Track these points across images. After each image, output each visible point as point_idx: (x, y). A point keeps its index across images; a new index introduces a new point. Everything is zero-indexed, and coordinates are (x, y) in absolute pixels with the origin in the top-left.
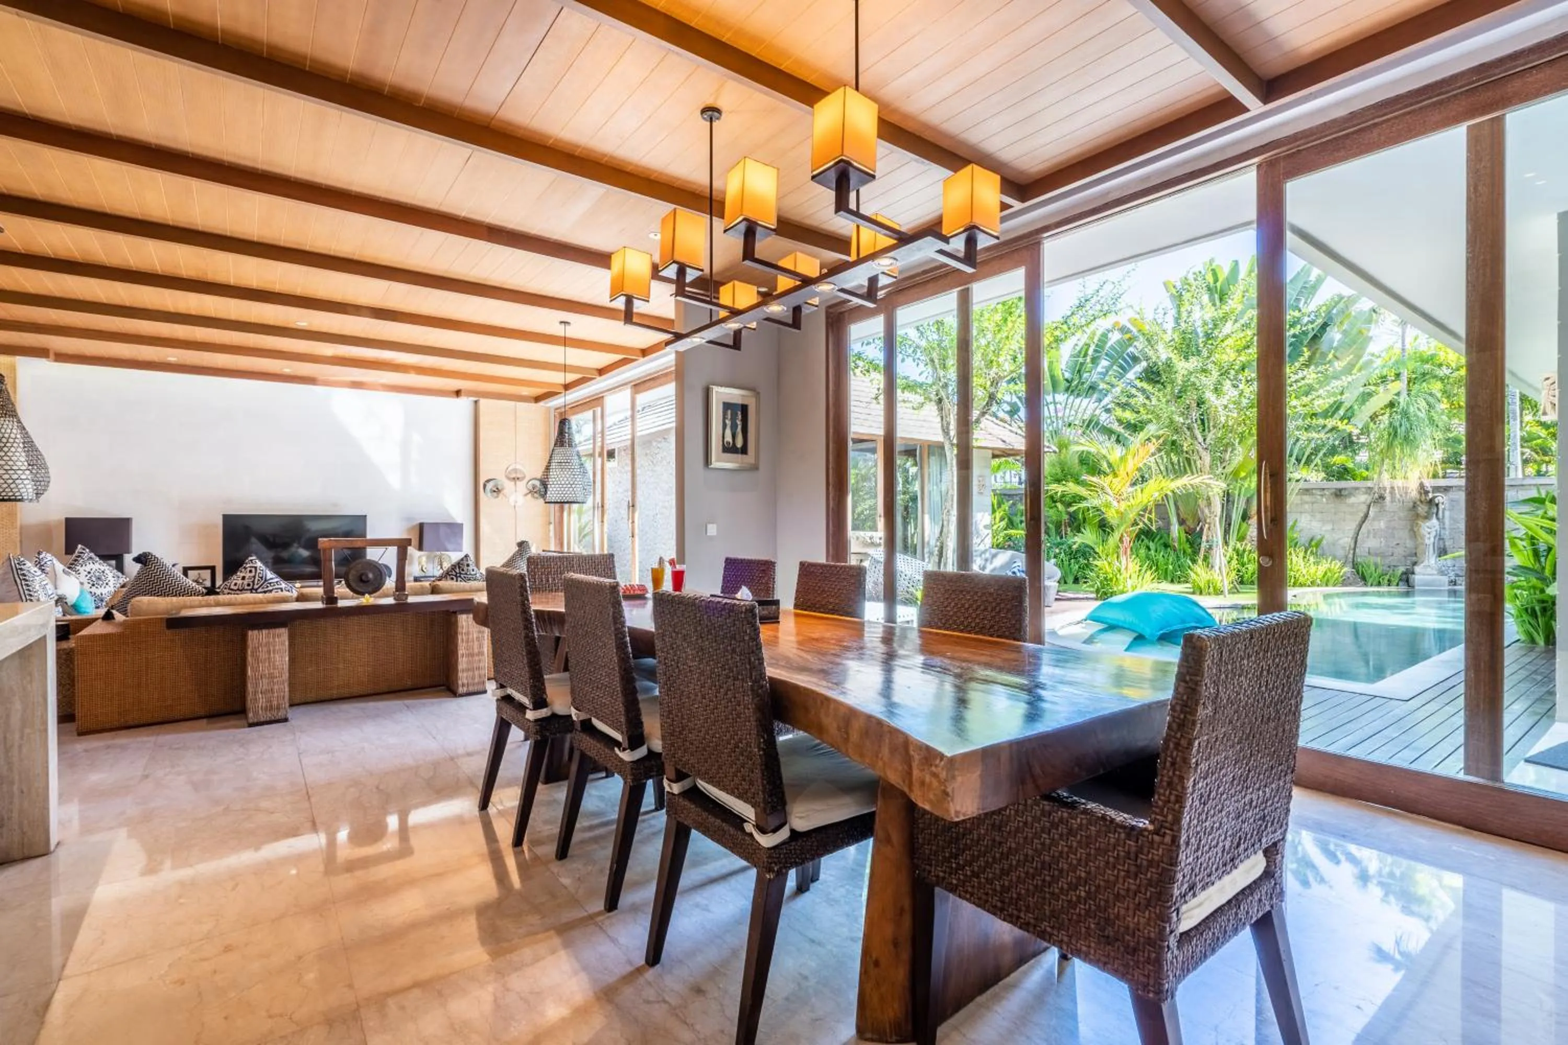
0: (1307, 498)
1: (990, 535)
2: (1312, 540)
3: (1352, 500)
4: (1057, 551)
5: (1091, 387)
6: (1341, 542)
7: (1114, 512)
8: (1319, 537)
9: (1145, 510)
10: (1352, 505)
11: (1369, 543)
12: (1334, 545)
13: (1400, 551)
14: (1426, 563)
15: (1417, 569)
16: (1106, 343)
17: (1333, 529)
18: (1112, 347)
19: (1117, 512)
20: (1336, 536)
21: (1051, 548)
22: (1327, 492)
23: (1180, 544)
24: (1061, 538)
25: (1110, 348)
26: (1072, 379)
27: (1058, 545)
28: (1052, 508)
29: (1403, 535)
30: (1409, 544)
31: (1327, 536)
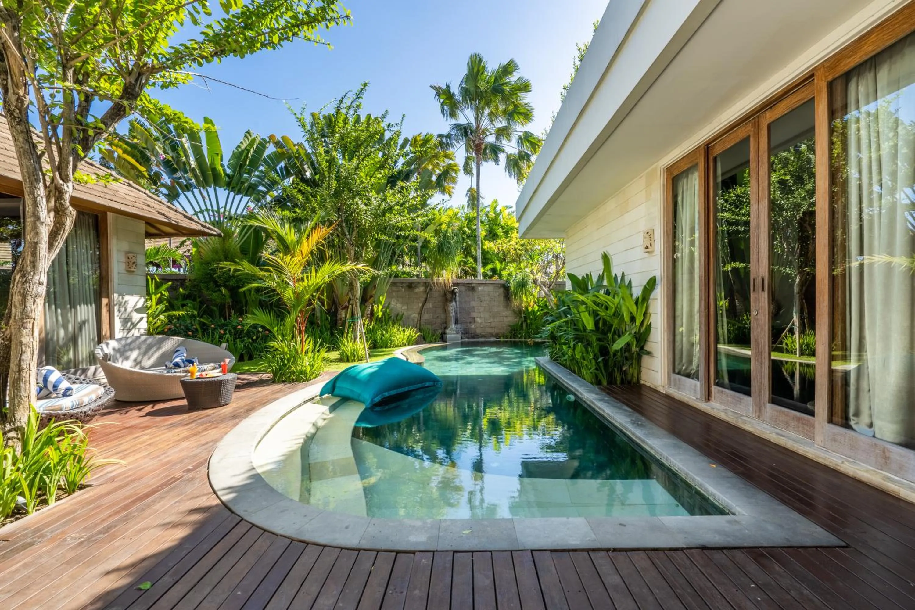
0: (394, 288)
1: (145, 320)
2: (398, 315)
3: (417, 290)
4: (222, 332)
5: (249, 187)
6: (412, 316)
7: (291, 292)
8: (401, 314)
9: (317, 290)
10: (417, 293)
11: (426, 316)
12: (408, 318)
13: (439, 321)
14: (451, 327)
15: (448, 331)
16: (263, 152)
17: (407, 309)
18: (269, 156)
19: (294, 293)
20: (410, 313)
21: (214, 329)
22: (404, 285)
23: (322, 321)
24: (225, 319)
25: (267, 156)
26: (233, 176)
27: (222, 326)
28: (215, 292)
29: (440, 311)
30: (443, 316)
31: (405, 313)
